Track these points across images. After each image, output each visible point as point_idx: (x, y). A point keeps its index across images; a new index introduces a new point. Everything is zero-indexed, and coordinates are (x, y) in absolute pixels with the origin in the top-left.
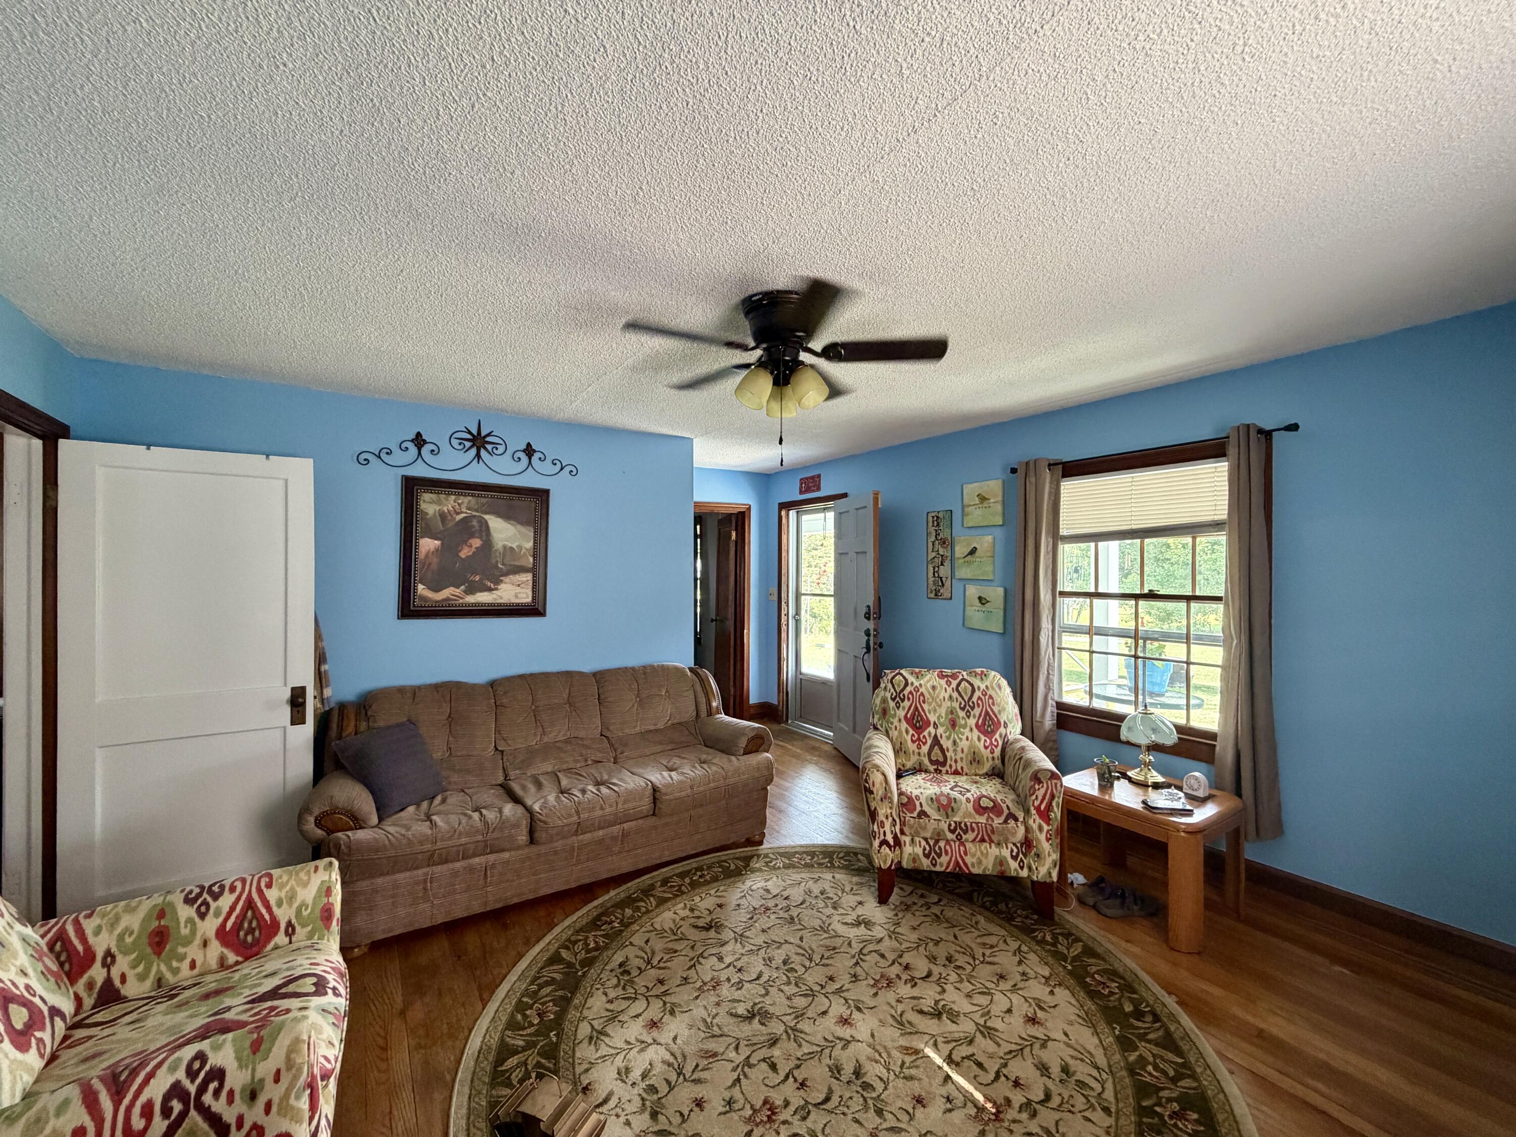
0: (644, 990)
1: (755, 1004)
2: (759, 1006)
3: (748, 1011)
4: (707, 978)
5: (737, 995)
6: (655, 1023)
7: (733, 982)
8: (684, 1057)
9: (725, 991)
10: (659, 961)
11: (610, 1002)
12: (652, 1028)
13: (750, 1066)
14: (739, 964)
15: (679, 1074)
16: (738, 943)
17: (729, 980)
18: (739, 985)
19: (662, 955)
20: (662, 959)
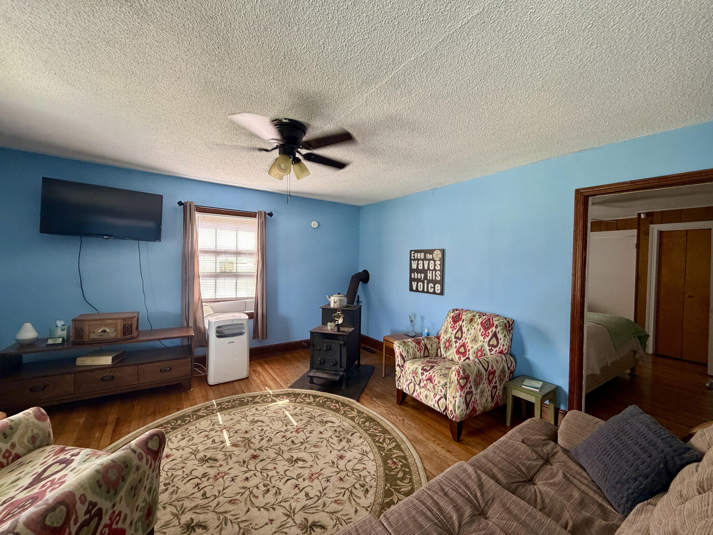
0: (350, 474)
1: (293, 466)
2: (291, 465)
3: (297, 462)
4: (316, 481)
5: (300, 471)
6: (340, 458)
7: (302, 479)
8: (327, 446)
9: (306, 473)
10: (345, 494)
11: (365, 468)
12: (342, 456)
13: (301, 442)
14: (297, 490)
15: (328, 440)
16: (293, 508)
17: (304, 480)
18: (299, 476)
19: (343, 499)
20: (343, 496)
